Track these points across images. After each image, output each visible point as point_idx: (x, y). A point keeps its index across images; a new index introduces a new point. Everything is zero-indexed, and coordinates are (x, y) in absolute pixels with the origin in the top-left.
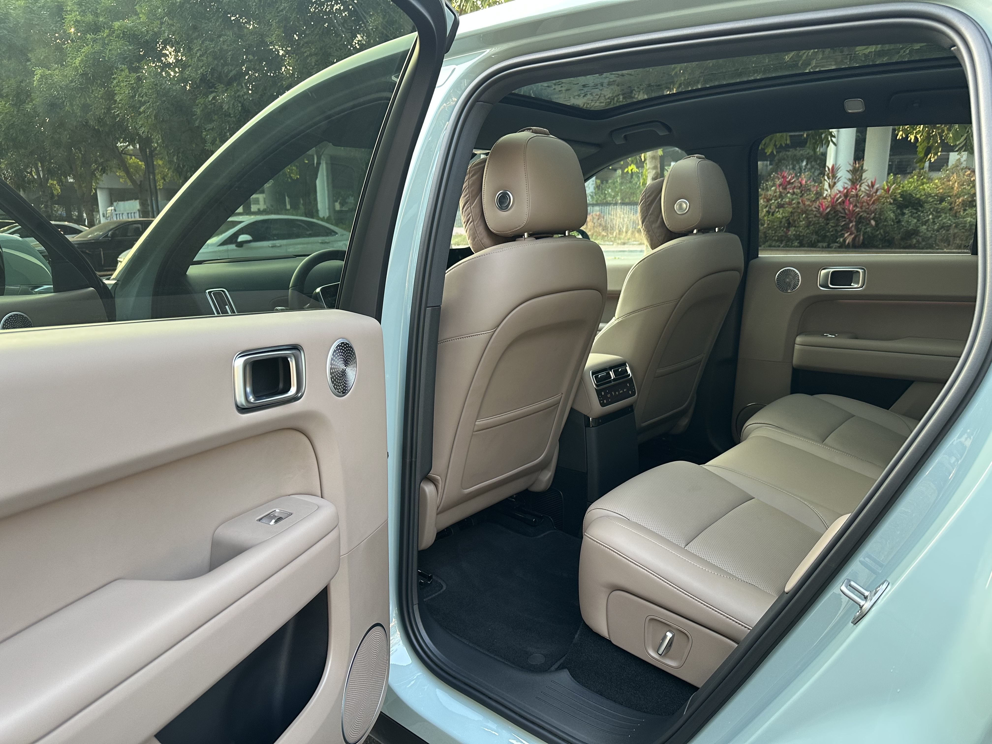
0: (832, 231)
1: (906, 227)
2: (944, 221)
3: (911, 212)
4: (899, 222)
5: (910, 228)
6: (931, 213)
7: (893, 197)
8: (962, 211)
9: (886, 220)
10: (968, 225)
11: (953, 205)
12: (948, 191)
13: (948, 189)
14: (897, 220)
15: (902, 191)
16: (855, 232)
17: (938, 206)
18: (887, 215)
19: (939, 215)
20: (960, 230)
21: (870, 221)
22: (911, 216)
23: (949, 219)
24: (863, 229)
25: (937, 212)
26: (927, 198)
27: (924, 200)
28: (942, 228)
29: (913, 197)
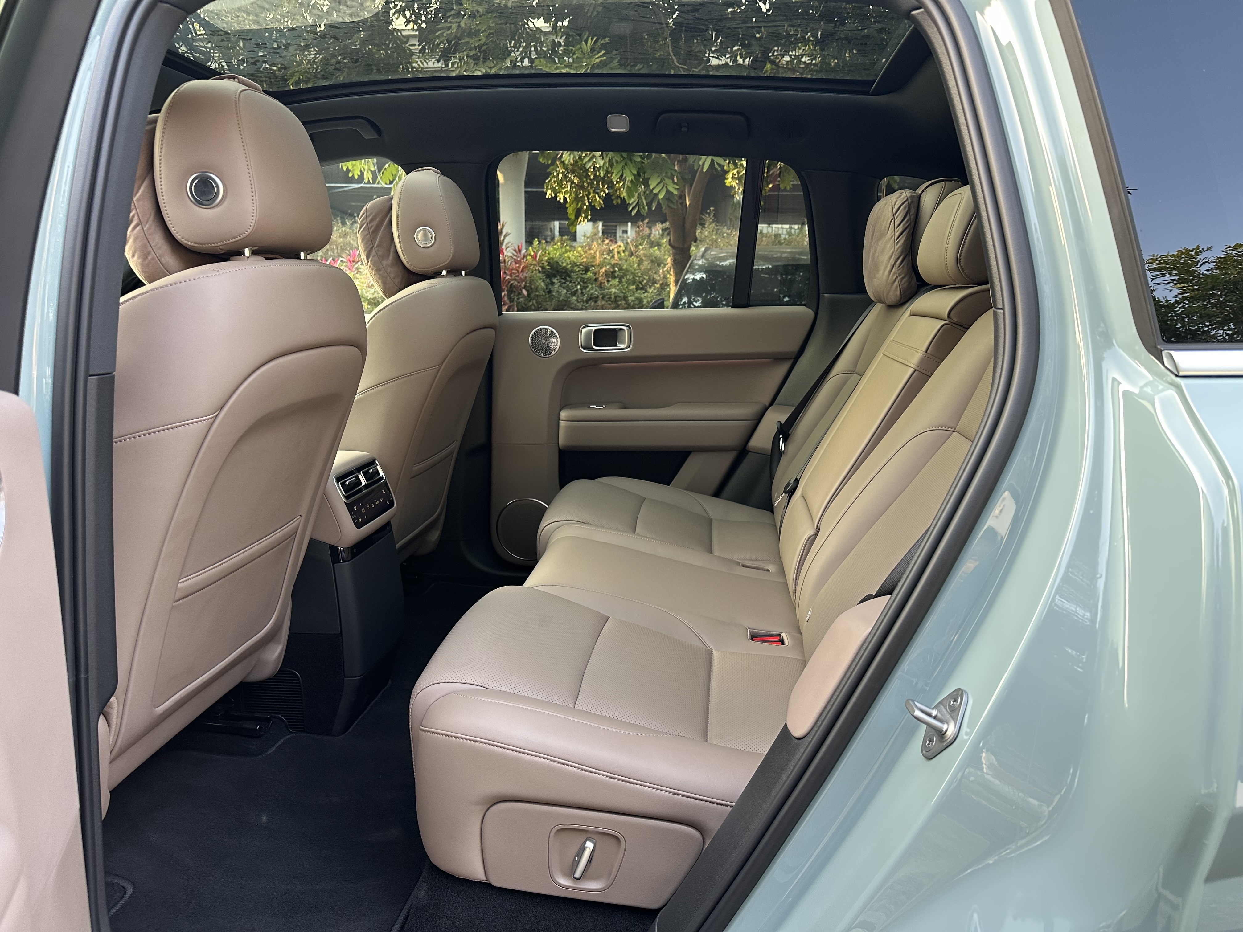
1: (557, 297)
2: (592, 291)
3: (560, 281)
4: (550, 292)
5: (561, 298)
6: (579, 284)
7: (541, 265)
8: (606, 282)
9: (537, 290)
10: (613, 297)
11: (597, 276)
12: (591, 261)
13: (591, 258)
14: (548, 290)
15: (548, 259)
16: (508, 302)
17: (584, 276)
18: (537, 284)
19: (586, 285)
20: (607, 301)
21: (521, 290)
22: (561, 286)
23: (596, 291)
24: (516, 299)
25: (584, 283)
26: (573, 267)
27: (570, 269)
28: (591, 299)
29: (560, 266)
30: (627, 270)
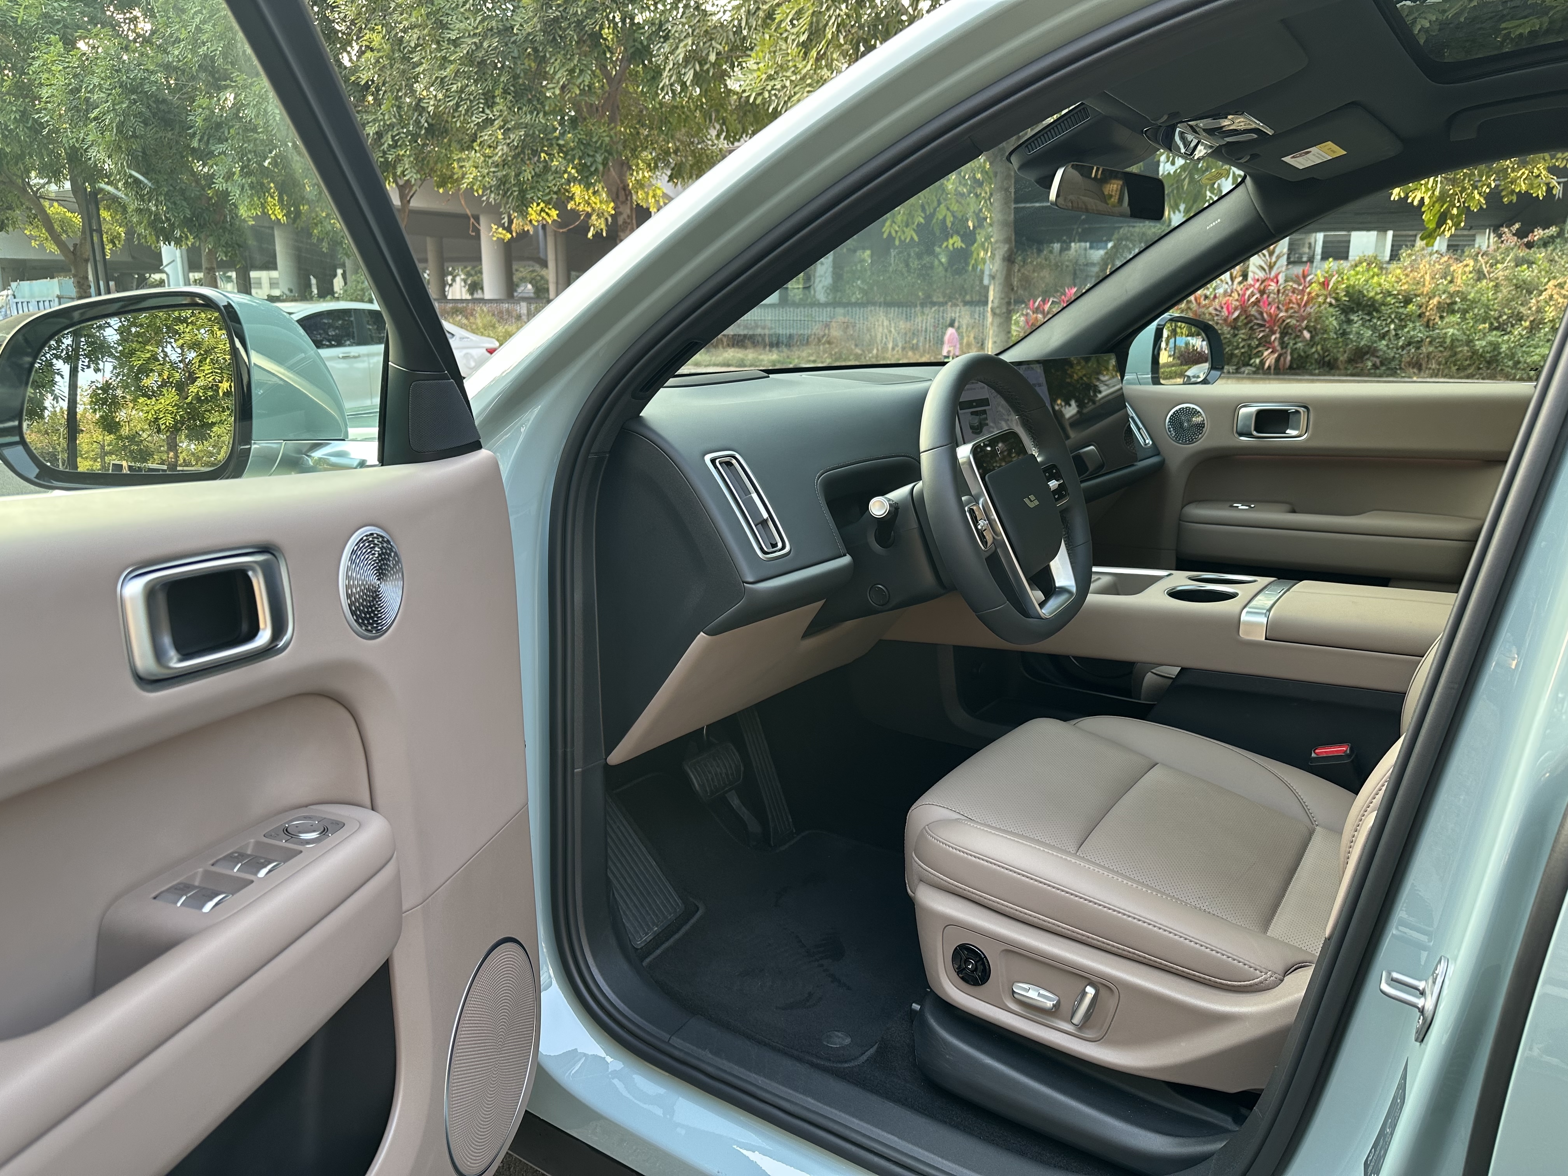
0: (1243, 347)
1: (1355, 341)
2: (1412, 333)
3: (1362, 319)
4: (1344, 334)
5: (1362, 343)
6: (1392, 321)
7: (1334, 295)
8: (1437, 319)
9: (1325, 331)
10: (1448, 341)
11: (1423, 309)
12: (1415, 287)
13: (1414, 284)
14: (1341, 331)
15: (1347, 287)
16: (1279, 348)
17: (1401, 310)
18: (1327, 322)
19: (1403, 324)
21: (1301, 332)
22: (1363, 325)
23: (1420, 331)
24: (1291, 344)
25: (1401, 320)
26: (1385, 297)
27: (1380, 301)
28: (1409, 344)
29: (1364, 296)
30: (1473, 301)
